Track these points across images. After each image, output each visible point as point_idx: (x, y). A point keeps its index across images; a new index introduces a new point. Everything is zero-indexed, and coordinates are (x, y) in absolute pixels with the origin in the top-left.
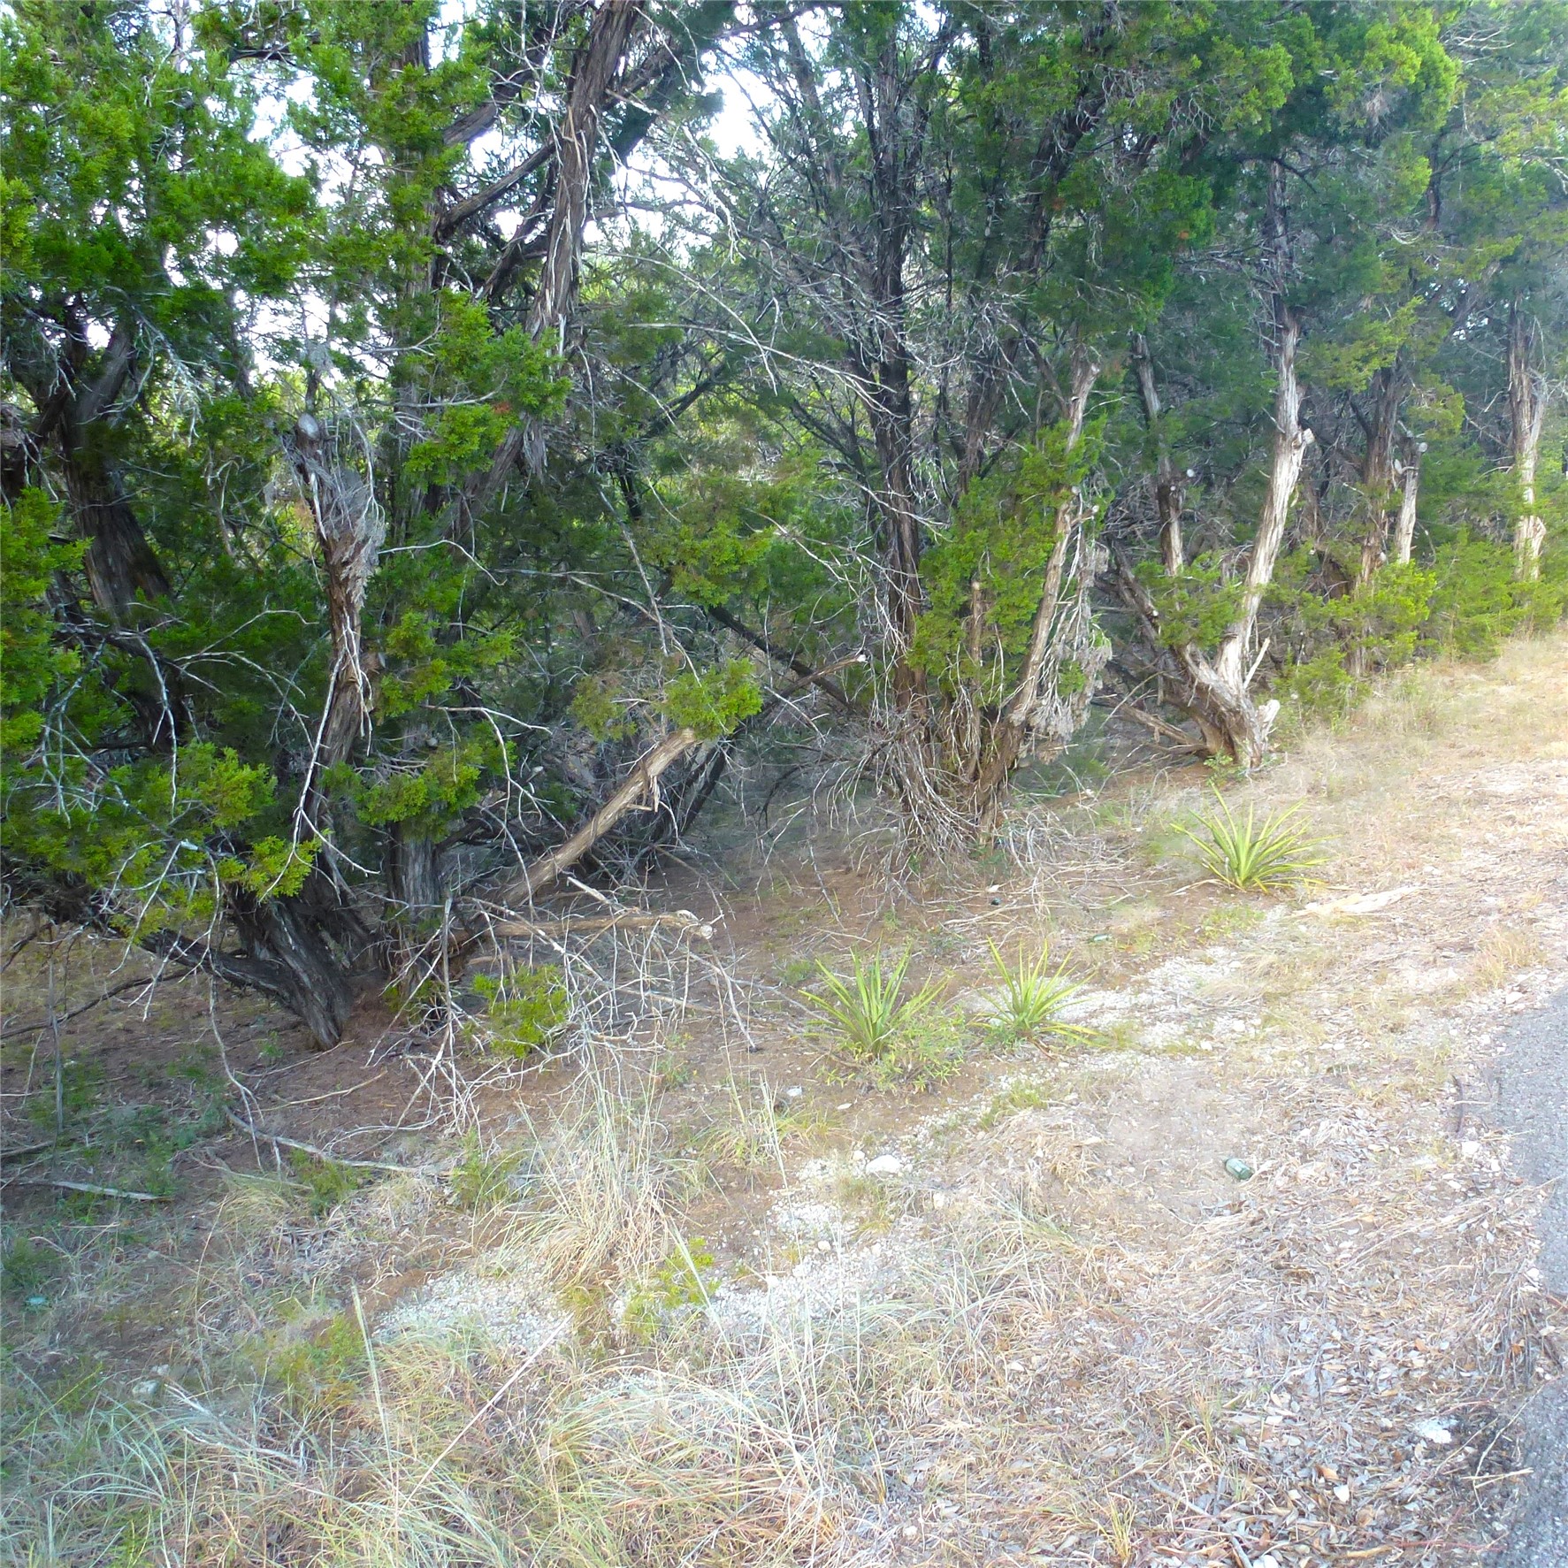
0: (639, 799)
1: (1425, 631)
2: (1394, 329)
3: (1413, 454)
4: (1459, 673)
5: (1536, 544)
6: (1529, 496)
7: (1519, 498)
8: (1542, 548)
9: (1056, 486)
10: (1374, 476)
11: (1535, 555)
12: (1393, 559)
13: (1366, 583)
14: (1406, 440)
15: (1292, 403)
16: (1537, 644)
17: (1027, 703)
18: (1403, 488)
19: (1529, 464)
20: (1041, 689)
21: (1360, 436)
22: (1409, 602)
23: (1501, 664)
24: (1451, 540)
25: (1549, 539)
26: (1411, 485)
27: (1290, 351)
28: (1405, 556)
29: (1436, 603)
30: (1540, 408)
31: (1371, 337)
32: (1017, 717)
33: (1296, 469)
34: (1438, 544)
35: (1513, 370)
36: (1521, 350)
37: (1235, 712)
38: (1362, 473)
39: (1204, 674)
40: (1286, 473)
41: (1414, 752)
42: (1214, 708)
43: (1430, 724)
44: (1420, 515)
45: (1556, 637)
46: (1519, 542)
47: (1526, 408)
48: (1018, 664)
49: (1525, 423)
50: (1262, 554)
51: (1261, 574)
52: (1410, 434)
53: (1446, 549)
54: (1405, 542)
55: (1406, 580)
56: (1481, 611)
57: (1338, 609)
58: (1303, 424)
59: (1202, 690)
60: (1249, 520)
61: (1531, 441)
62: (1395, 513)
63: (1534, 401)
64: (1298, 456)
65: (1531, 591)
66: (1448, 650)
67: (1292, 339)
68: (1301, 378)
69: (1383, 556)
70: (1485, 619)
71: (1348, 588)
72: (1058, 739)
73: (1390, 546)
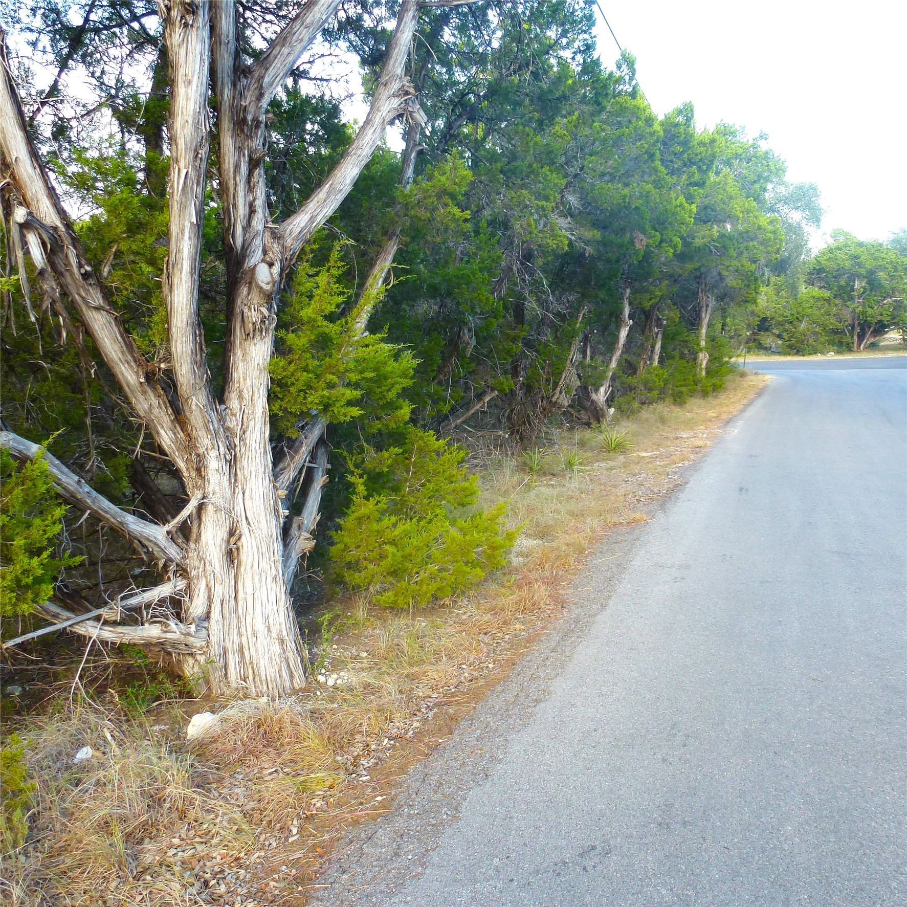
0: (481, 407)
1: (662, 391)
2: (660, 290)
3: (661, 324)
4: (673, 407)
5: (705, 363)
6: (703, 343)
7: (698, 345)
8: (707, 364)
9: (573, 337)
10: (647, 331)
11: (704, 366)
12: (651, 364)
13: (642, 372)
14: (659, 319)
15: (627, 312)
16: (702, 401)
17: (556, 397)
18: (657, 337)
19: (704, 331)
20: (561, 393)
21: (643, 317)
22: (657, 380)
23: (688, 406)
24: (673, 358)
25: (710, 361)
26: (660, 336)
27: (627, 295)
28: (656, 363)
29: (666, 382)
30: (709, 309)
31: (651, 292)
32: (554, 399)
33: (626, 332)
34: (668, 359)
35: (700, 295)
36: (703, 287)
37: (602, 410)
38: (643, 332)
39: (594, 396)
40: (624, 333)
41: (657, 428)
42: (596, 408)
43: (663, 420)
44: (662, 347)
45: (710, 399)
46: (699, 361)
47: (704, 309)
48: (556, 385)
49: (704, 316)
50: (614, 359)
51: (613, 365)
52: (660, 317)
53: (671, 361)
54: (656, 358)
55: (656, 372)
56: (681, 386)
57: (631, 380)
58: (630, 318)
59: (593, 402)
60: (611, 347)
61: (705, 322)
62: (653, 347)
63: (707, 306)
64: (627, 328)
65: (701, 380)
66: (669, 400)
67: (628, 291)
68: (630, 304)
69: (648, 362)
70: (684, 389)
71: (635, 373)
72: (563, 407)
73: (651, 358)
